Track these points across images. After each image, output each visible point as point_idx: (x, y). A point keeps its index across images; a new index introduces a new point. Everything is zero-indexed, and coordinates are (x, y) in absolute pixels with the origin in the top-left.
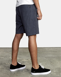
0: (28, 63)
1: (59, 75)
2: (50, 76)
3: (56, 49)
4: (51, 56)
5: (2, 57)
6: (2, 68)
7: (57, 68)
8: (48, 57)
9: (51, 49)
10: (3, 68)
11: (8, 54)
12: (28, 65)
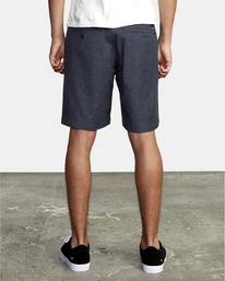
0: (103, 228)
1: (212, 269)
2: (183, 272)
3: (203, 176)
4: (184, 201)
5: (14, 204)
6: (14, 244)
7: (208, 244)
8: (175, 206)
9: (187, 177)
10: (18, 245)
11: (33, 194)
12: (104, 233)
